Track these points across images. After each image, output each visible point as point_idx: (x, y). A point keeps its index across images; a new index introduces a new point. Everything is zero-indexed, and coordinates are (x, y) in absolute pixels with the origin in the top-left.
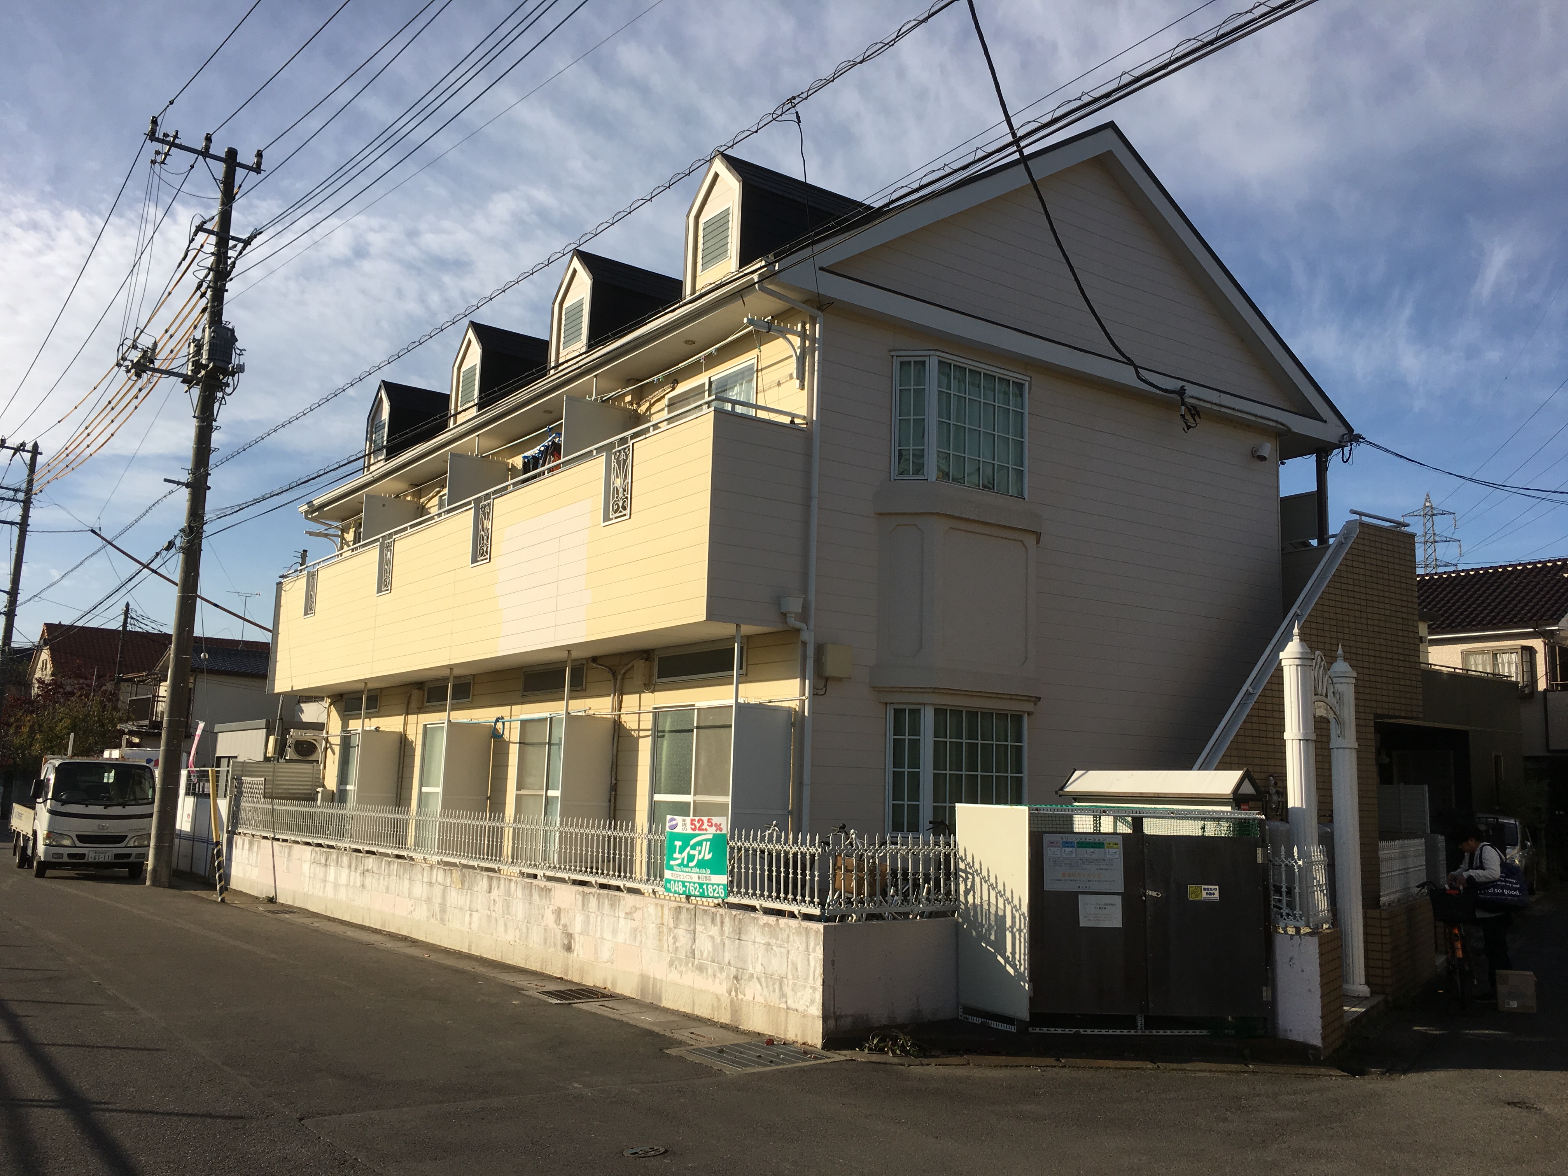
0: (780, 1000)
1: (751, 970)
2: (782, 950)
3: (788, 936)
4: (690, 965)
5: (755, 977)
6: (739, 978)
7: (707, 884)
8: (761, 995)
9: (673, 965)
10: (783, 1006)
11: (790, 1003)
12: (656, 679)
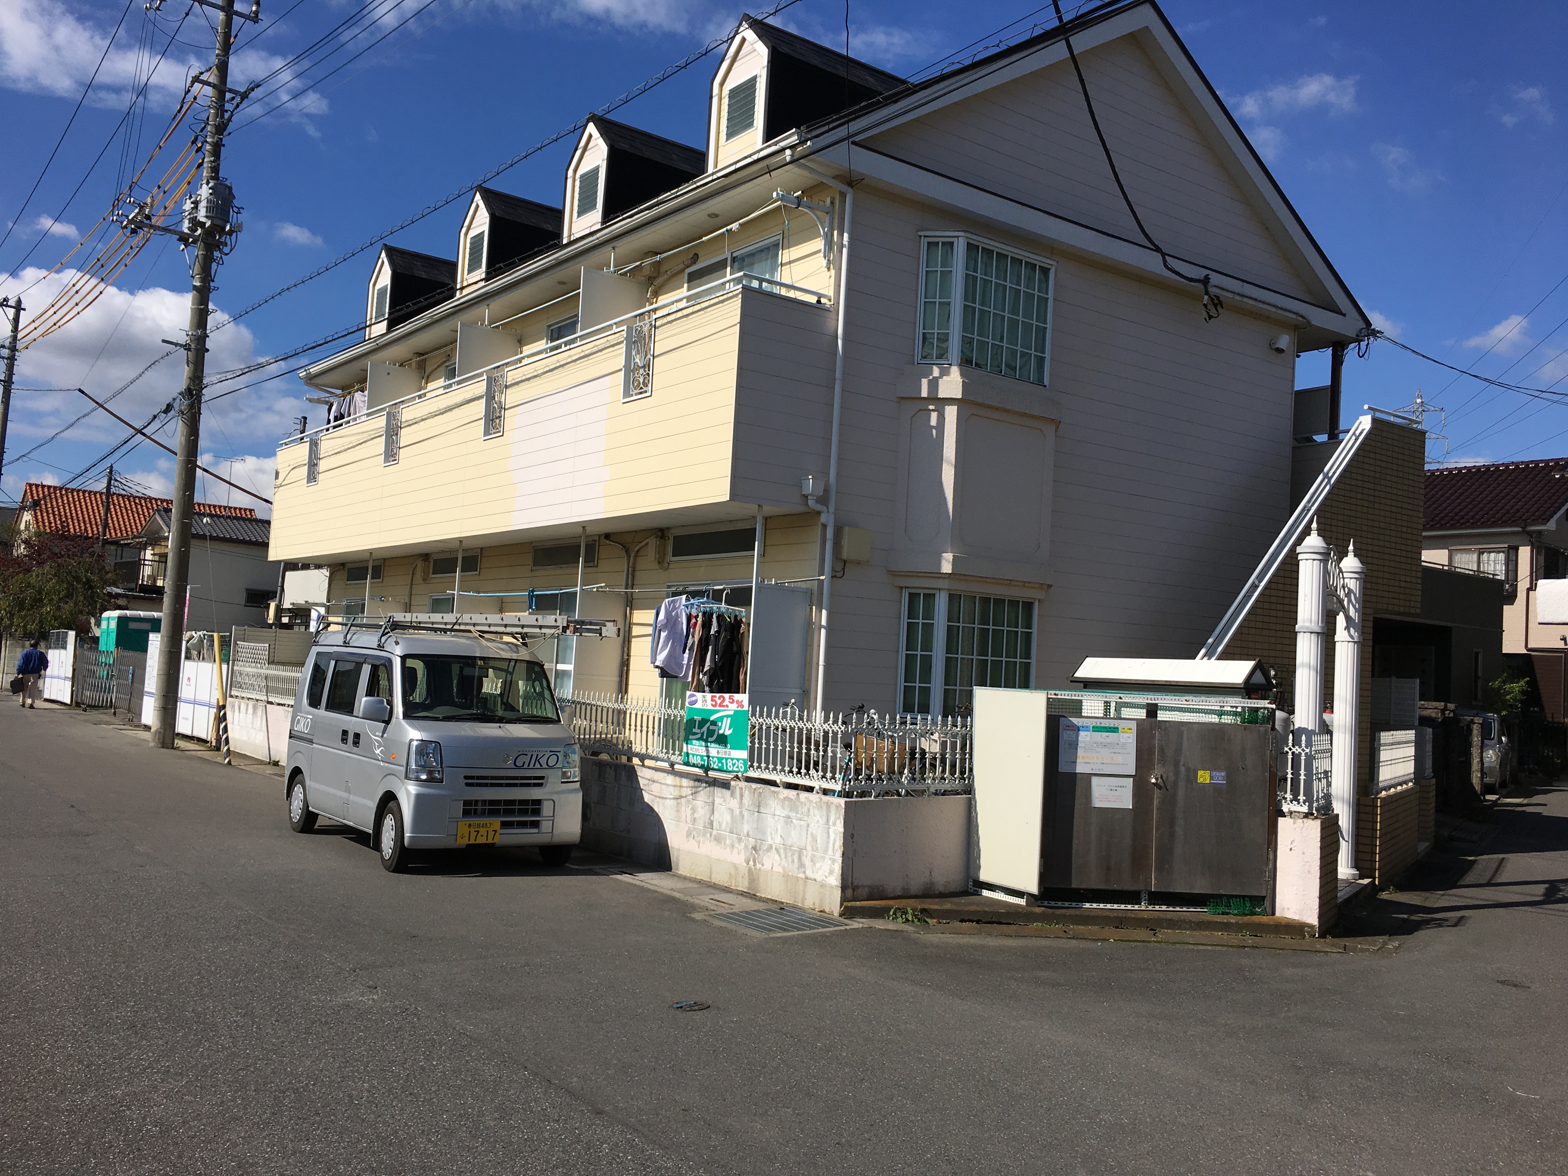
0: (798, 870)
1: (770, 842)
2: (802, 823)
3: (809, 810)
4: (708, 835)
5: (774, 847)
6: (758, 848)
7: (727, 759)
8: (780, 865)
9: (691, 834)
10: (802, 875)
11: (809, 873)
12: (670, 557)
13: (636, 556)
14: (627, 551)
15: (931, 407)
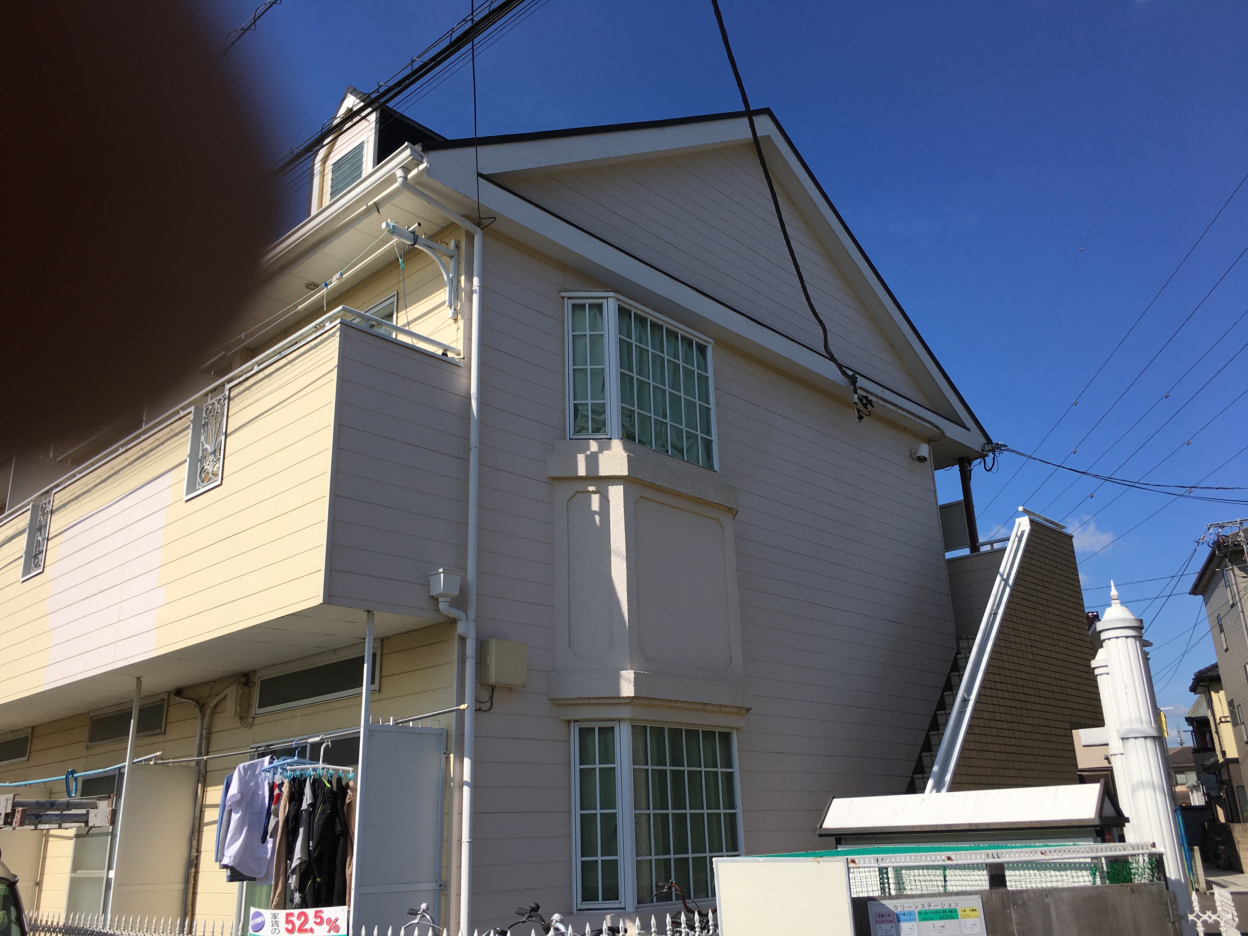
12: (256, 710)
13: (213, 714)
14: (202, 708)
15: (591, 488)
